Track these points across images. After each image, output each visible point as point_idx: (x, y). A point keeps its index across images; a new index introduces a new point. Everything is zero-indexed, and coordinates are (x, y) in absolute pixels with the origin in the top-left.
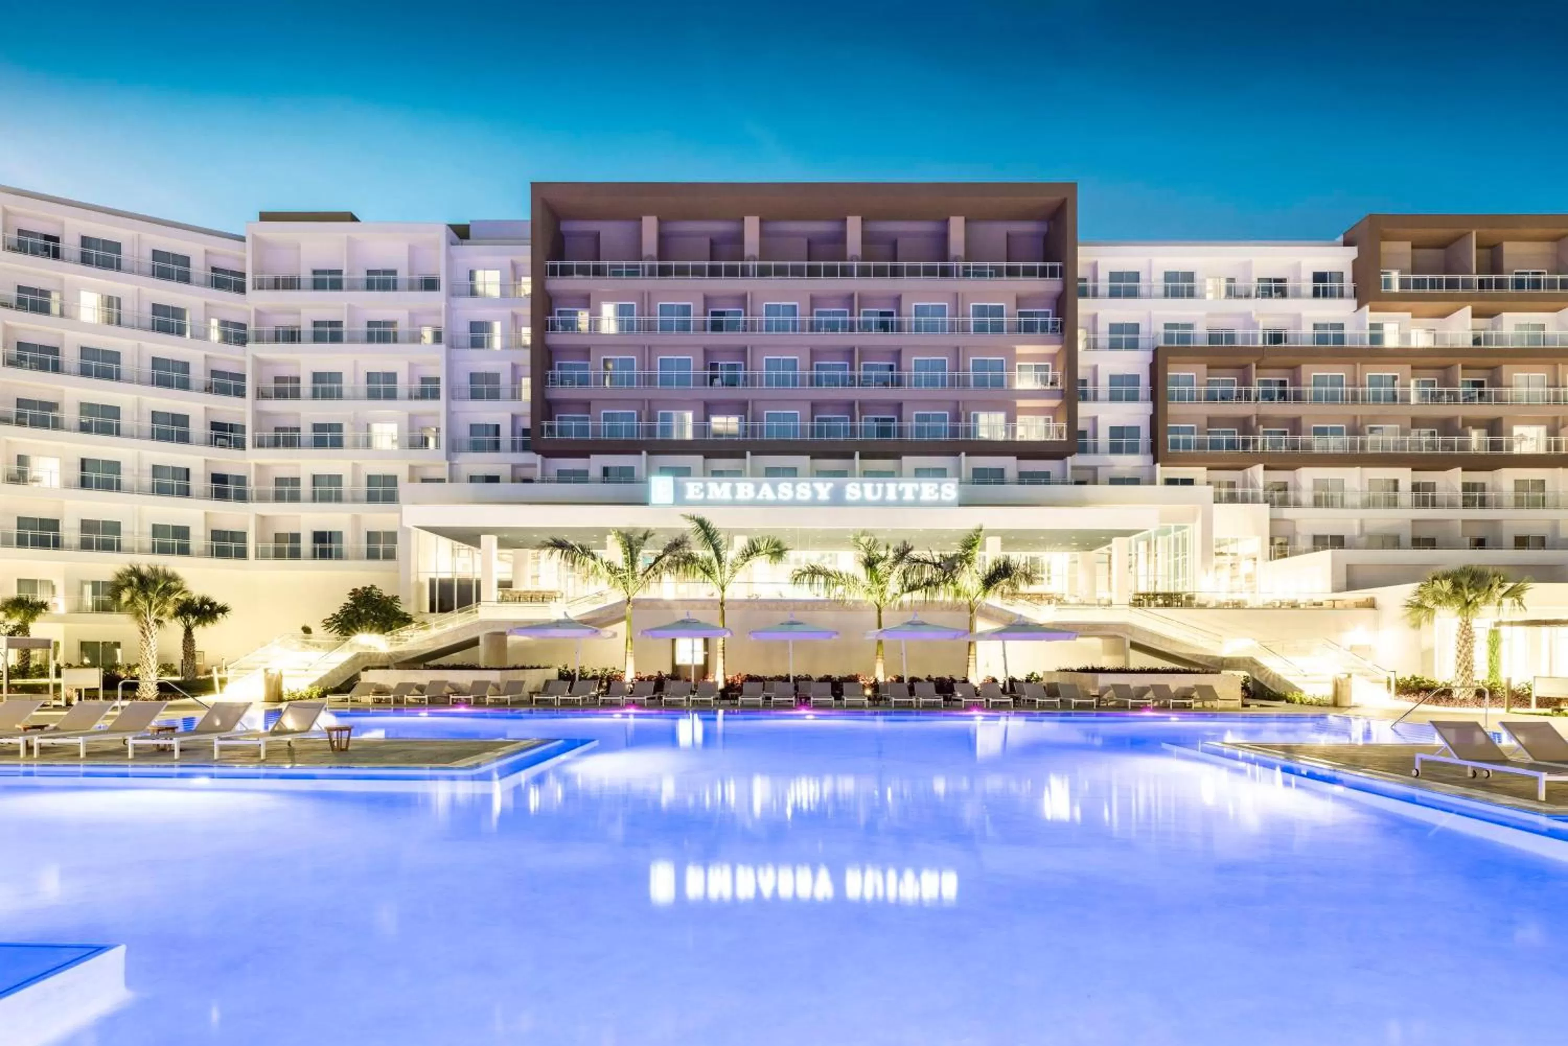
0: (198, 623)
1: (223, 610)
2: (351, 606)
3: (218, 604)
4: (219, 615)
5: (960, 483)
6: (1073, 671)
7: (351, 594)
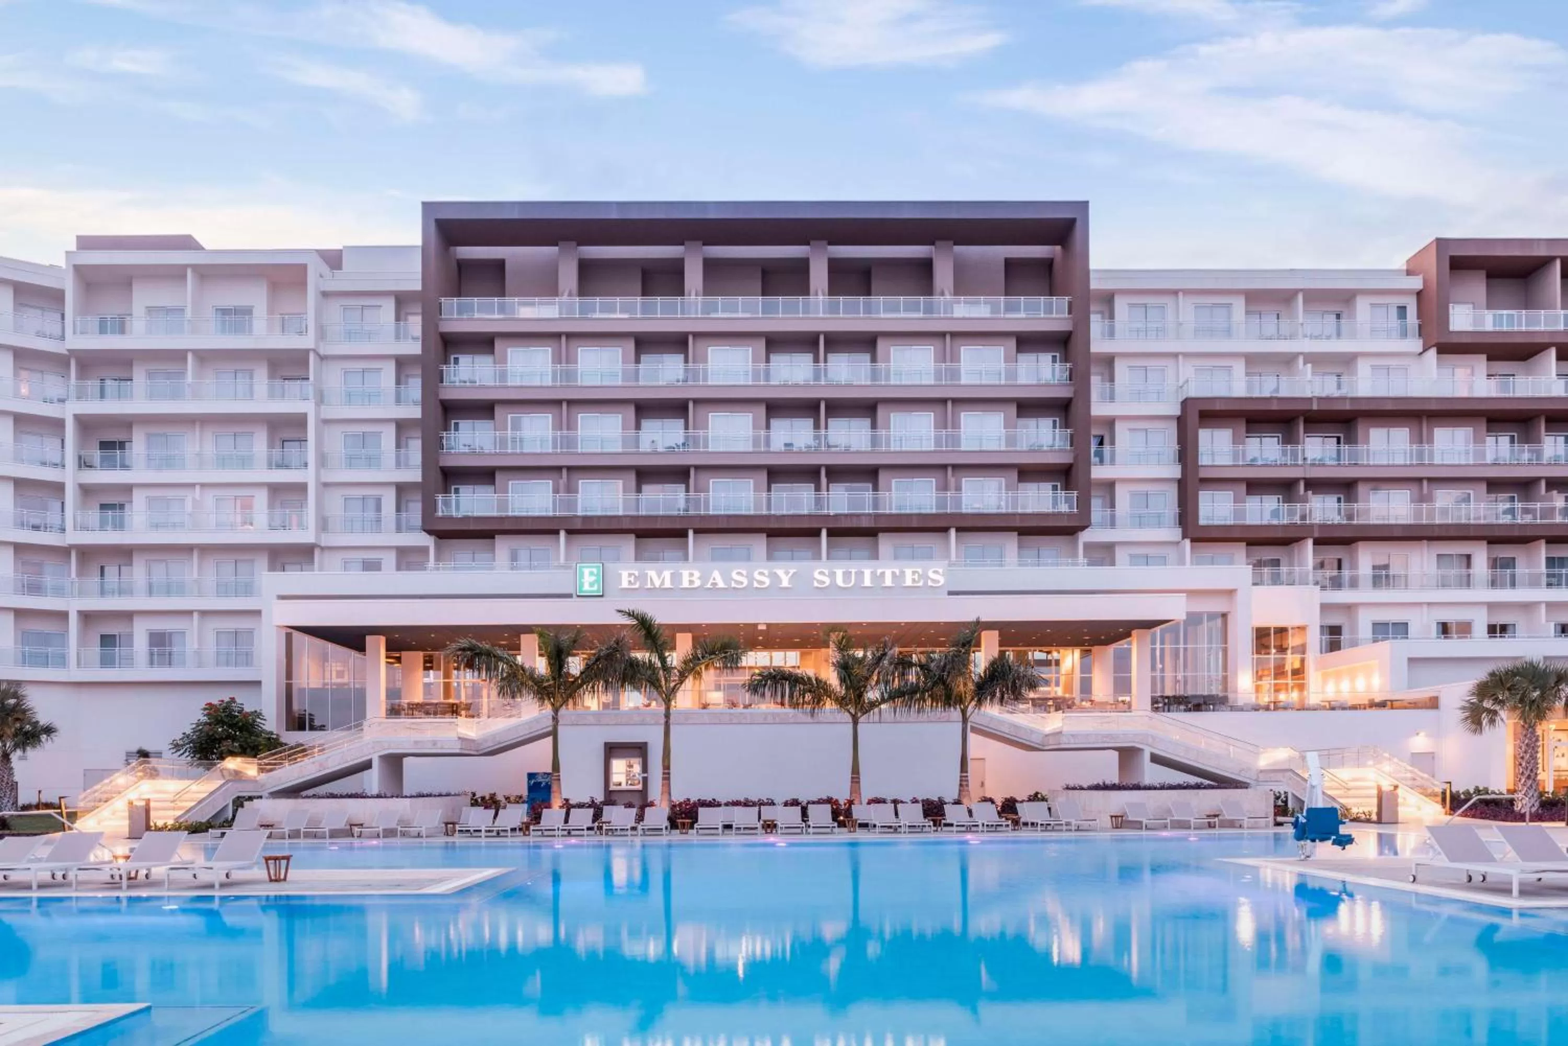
0: (16, 746)
1: (49, 730)
2: (206, 724)
3: (41, 723)
4: (44, 737)
5: (950, 565)
6: (1082, 788)
7: (205, 709)
